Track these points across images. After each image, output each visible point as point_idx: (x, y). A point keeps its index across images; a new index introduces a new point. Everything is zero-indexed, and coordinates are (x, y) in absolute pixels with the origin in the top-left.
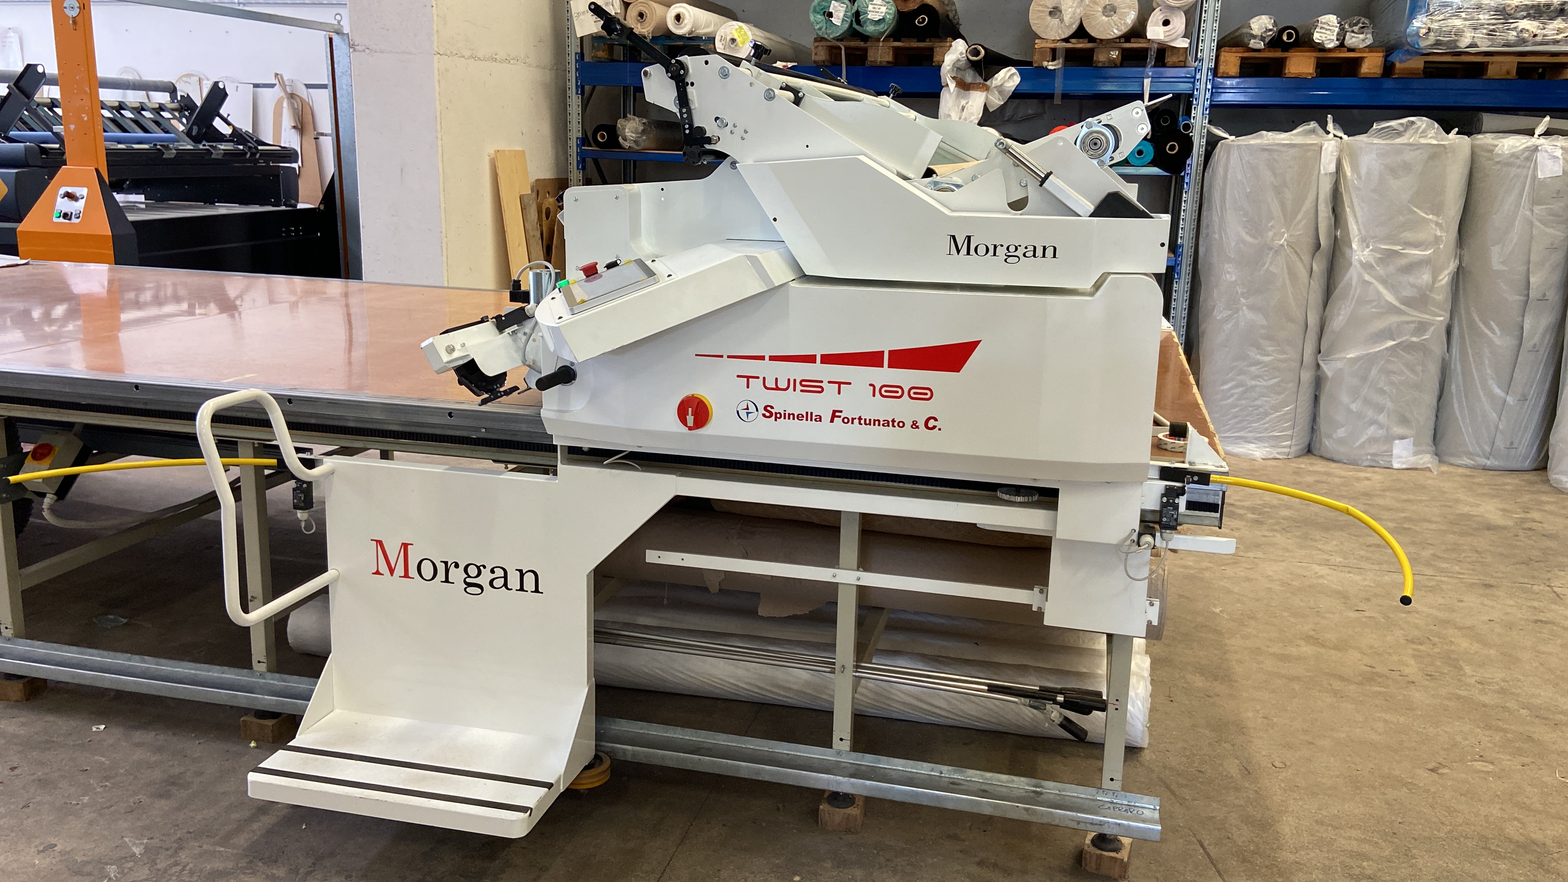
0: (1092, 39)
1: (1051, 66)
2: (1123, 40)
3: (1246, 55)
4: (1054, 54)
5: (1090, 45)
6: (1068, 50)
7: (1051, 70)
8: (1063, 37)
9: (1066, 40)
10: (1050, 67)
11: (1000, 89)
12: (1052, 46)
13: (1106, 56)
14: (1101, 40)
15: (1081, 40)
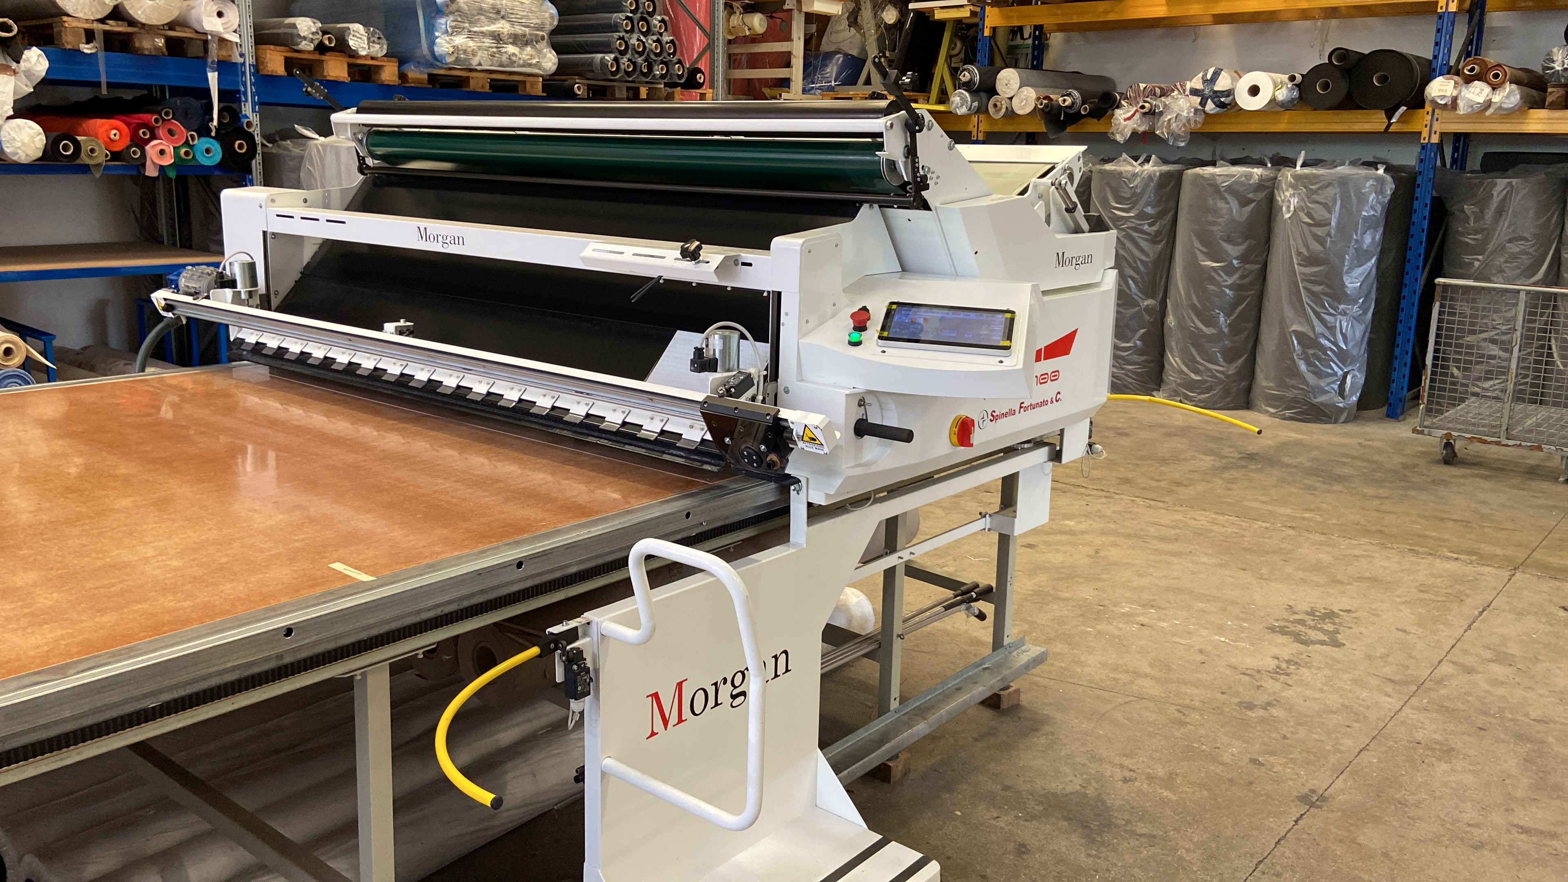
0: (132, 22)
1: (87, 49)
2: (166, 28)
3: (289, 55)
4: (90, 36)
5: (130, 30)
6: (106, 33)
7: (87, 54)
8: (99, 16)
9: (102, 21)
10: (86, 51)
11: (28, 74)
12: (87, 26)
13: (151, 43)
14: (143, 25)
15: (120, 23)
